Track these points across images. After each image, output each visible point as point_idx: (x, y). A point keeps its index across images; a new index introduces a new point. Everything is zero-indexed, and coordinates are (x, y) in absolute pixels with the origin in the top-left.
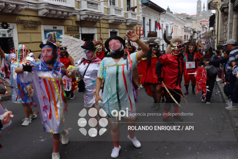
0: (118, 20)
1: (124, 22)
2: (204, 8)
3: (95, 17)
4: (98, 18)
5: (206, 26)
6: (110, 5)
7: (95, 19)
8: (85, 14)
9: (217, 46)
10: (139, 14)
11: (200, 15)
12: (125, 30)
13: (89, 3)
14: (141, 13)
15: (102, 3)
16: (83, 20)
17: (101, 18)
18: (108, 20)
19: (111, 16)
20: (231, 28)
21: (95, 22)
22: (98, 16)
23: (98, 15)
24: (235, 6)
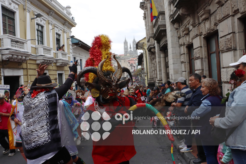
0: (47, 60)
1: (53, 62)
2: (130, 48)
3: (20, 57)
4: (24, 58)
5: (134, 65)
6: (38, 44)
7: (21, 59)
8: (8, 53)
9: (148, 84)
10: (70, 54)
11: (128, 55)
12: (55, 71)
13: (14, 41)
14: (71, 53)
15: (29, 42)
16: (6, 61)
17: (28, 58)
18: (36, 60)
19: (39, 56)
20: (160, 66)
21: (21, 62)
22: (24, 56)
23: (24, 54)
24: (161, 46)
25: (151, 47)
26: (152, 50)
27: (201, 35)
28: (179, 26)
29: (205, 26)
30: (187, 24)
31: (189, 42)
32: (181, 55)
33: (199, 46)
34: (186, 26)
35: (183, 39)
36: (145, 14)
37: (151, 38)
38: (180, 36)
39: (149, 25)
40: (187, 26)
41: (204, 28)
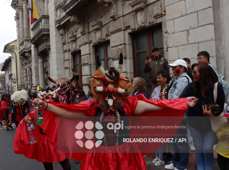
24: (39, 51)
25: (25, 51)
26: (26, 54)
27: (90, 43)
28: (65, 32)
29: (95, 35)
30: (74, 31)
31: (76, 48)
32: (65, 60)
33: (88, 53)
34: (72, 34)
35: (68, 45)
36: (17, 14)
37: (26, 41)
38: (65, 42)
39: (23, 28)
40: (74, 34)
41: (94, 37)
